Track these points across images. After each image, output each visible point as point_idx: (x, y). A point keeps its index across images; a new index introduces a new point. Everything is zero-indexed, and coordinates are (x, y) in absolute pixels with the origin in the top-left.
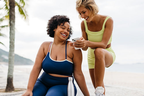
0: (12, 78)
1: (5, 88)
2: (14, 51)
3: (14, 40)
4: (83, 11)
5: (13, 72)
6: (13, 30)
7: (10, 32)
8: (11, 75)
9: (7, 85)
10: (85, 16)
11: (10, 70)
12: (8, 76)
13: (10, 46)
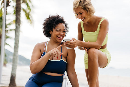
0: (15, 76)
1: (8, 85)
2: (18, 51)
3: (18, 41)
4: (80, 12)
5: (16, 71)
6: (18, 32)
7: (15, 34)
8: (14, 73)
9: (11, 83)
10: (81, 16)
11: (14, 69)
12: (11, 74)
13: (15, 46)
